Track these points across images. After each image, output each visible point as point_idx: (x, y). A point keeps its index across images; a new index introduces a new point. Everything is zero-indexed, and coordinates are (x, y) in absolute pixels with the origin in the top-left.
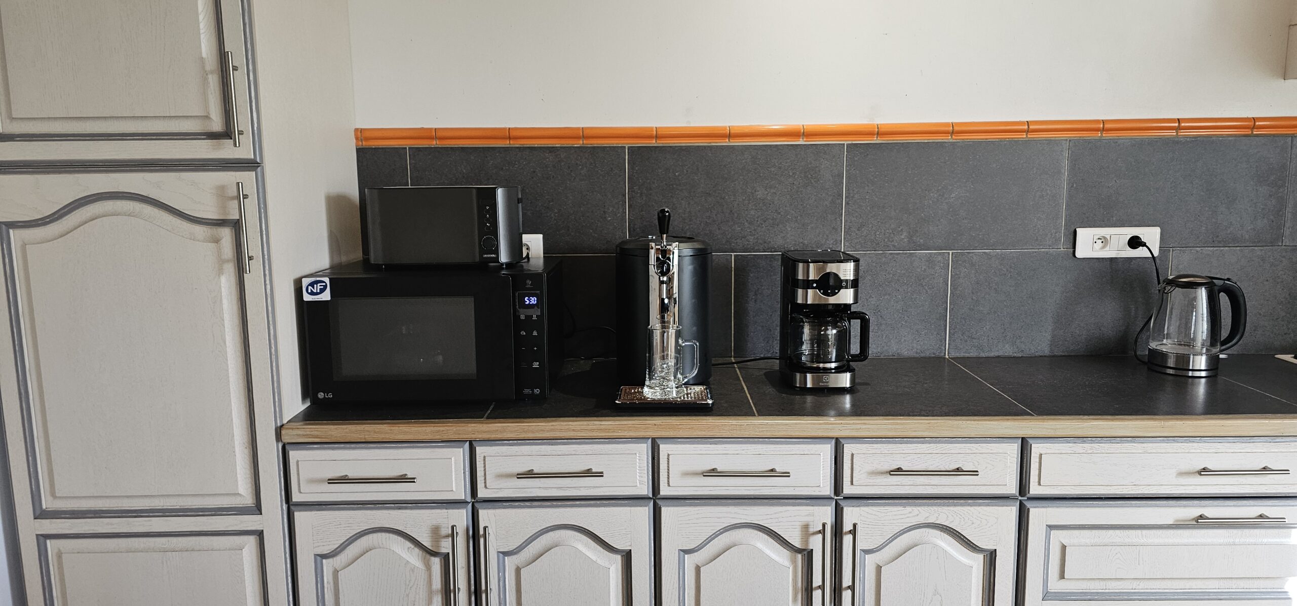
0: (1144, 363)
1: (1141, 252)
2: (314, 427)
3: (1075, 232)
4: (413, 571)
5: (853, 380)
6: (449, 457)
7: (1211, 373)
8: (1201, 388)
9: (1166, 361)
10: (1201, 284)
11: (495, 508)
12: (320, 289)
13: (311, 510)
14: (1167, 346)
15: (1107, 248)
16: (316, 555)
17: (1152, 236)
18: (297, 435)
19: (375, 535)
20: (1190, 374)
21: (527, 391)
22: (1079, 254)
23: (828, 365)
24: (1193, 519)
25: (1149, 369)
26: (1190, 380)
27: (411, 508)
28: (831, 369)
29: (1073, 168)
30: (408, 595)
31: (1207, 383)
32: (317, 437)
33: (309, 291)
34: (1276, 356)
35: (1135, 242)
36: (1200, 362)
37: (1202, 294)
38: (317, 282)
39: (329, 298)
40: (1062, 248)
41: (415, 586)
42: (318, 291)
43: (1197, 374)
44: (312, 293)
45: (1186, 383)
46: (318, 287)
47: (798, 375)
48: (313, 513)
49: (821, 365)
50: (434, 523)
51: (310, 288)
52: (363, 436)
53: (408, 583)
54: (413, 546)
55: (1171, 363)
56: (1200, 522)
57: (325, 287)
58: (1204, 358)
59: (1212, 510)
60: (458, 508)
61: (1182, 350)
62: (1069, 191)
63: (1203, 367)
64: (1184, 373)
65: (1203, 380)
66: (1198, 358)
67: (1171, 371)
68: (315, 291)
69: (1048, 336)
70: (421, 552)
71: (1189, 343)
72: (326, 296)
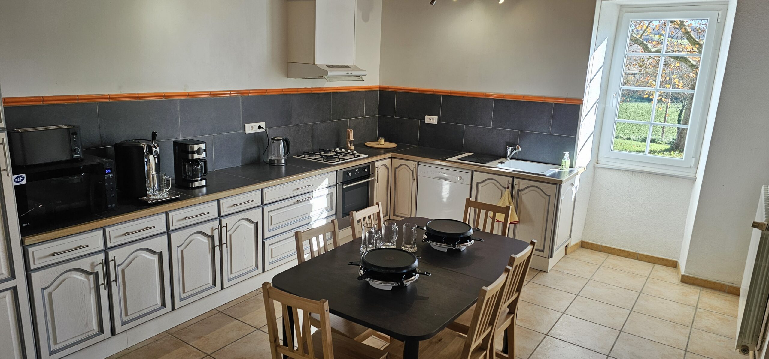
0: (268, 164)
1: (262, 130)
2: (39, 236)
3: (245, 126)
4: (83, 283)
5: (206, 182)
6: (97, 234)
7: (286, 164)
8: (284, 169)
9: (275, 162)
10: (281, 139)
11: (114, 250)
12: (21, 179)
13: (39, 271)
14: (273, 157)
15: (253, 130)
16: (42, 289)
17: (263, 125)
18: (32, 241)
19: (65, 274)
20: (281, 165)
21: (110, 206)
22: (247, 132)
23: (198, 179)
24: (296, 201)
25: (270, 165)
26: (281, 167)
27: (82, 259)
28: (199, 180)
29: (243, 105)
30: (82, 293)
31: (285, 167)
32: (42, 240)
33: (16, 181)
34: (293, 157)
35: (260, 127)
36: (283, 161)
37: (282, 141)
38: (19, 177)
39: (26, 183)
40: (242, 131)
41: (85, 288)
42: (20, 180)
43: (282, 165)
44: (17, 182)
45: (280, 167)
46: (21, 178)
47: (190, 183)
48: (40, 272)
49: (196, 179)
50: (92, 261)
51: (16, 179)
52: (62, 235)
53: (82, 288)
54: (81, 274)
55: (276, 162)
56: (298, 202)
57: (24, 178)
58: (284, 160)
59: (300, 198)
60: (100, 253)
61: (278, 159)
62: (242, 113)
63: (284, 163)
64: (279, 165)
65: (284, 166)
66: (282, 160)
67: (276, 165)
68: (19, 180)
69: (240, 159)
70: (85, 275)
71: (279, 156)
72: (24, 182)
